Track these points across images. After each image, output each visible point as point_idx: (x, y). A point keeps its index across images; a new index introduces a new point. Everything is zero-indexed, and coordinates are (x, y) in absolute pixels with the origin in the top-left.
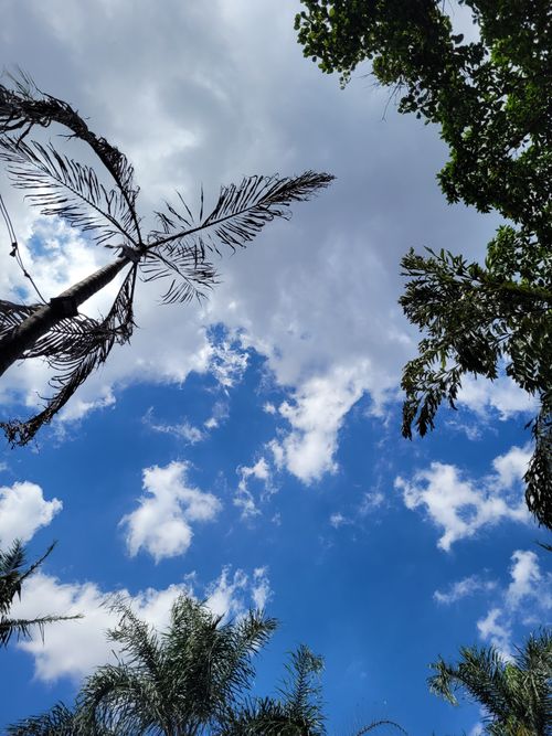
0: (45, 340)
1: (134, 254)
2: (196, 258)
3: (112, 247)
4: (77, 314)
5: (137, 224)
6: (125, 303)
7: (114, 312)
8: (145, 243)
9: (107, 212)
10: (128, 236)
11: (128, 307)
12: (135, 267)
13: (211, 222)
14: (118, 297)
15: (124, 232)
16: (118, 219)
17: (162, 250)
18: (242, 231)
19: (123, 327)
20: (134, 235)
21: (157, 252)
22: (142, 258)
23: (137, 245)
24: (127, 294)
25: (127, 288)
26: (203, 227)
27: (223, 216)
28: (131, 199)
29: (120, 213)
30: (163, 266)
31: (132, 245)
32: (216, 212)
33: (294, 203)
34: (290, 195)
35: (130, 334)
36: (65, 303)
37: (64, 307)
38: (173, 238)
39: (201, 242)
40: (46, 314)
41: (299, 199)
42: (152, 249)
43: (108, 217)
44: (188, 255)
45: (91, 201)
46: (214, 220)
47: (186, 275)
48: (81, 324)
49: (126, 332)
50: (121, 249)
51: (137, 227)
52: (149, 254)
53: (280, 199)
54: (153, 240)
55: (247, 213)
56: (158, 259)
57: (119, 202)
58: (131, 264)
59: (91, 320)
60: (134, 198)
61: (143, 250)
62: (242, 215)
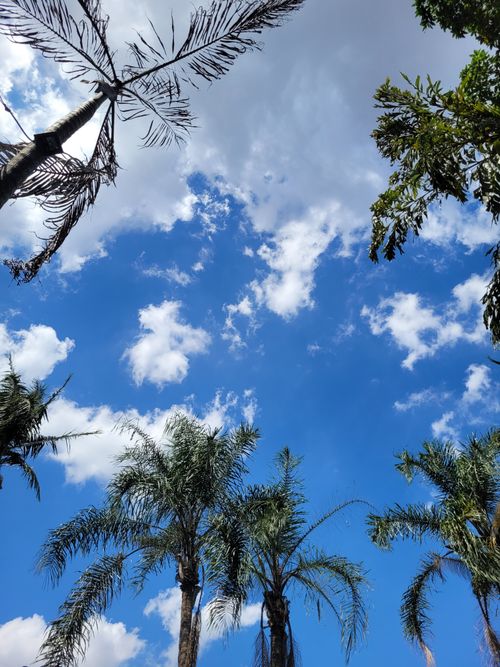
0: (34, 179)
1: (111, 90)
2: (170, 91)
3: (87, 82)
4: (61, 151)
5: (110, 59)
6: (106, 142)
7: (97, 153)
8: (120, 79)
9: (79, 47)
10: (102, 72)
11: (110, 148)
12: (112, 105)
13: (183, 53)
14: (99, 138)
15: (98, 68)
16: (91, 54)
17: (137, 86)
18: (215, 64)
19: (107, 168)
20: (108, 70)
21: (131, 89)
22: (119, 97)
23: (112, 82)
24: (107, 135)
25: (107, 129)
26: (176, 60)
27: (195, 47)
28: (101, 32)
29: (92, 47)
30: (139, 105)
31: (106, 81)
32: (188, 42)
33: (265, 29)
34: (261, 22)
35: (115, 175)
36: (48, 139)
37: (48, 144)
38: (148, 73)
39: (175, 77)
40: (33, 152)
41: (270, 25)
42: (127, 86)
43: (81, 52)
44: (164, 92)
45: (62, 35)
46: (186, 52)
47: (163, 115)
48: (67, 163)
49: (110, 171)
50: (97, 85)
51: (110, 62)
52: (125, 92)
53: (251, 26)
54: (128, 77)
55: (219, 43)
56: (134, 97)
57: (91, 36)
58: (107, 102)
59: (75, 159)
60: (104, 29)
61: (120, 86)
62: (213, 46)
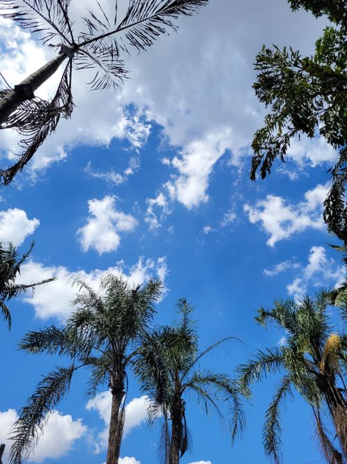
0: (15, 116)
1: (69, 51)
2: (112, 53)
3: (53, 46)
4: (34, 97)
5: (70, 28)
6: (65, 88)
7: (58, 95)
8: (77, 42)
9: (48, 18)
10: (64, 36)
11: (68, 92)
12: (70, 61)
13: (122, 27)
14: (61, 84)
15: (61, 34)
16: (56, 23)
17: (88, 48)
18: (145, 37)
19: (66, 106)
20: (68, 36)
21: (85, 50)
22: (75, 54)
23: (71, 45)
24: (66, 81)
25: (66, 77)
26: (117, 31)
27: (131, 23)
28: (64, 8)
29: (57, 18)
30: (90, 61)
31: (67, 44)
32: (126, 19)
33: (181, 16)
34: (178, 9)
35: (71, 111)
36: (25, 89)
37: (24, 91)
38: (96, 39)
39: (116, 43)
40: (13, 97)
41: (184, 13)
42: (82, 48)
43: (49, 21)
44: (107, 53)
45: (36, 8)
46: (124, 26)
47: (106, 68)
48: (38, 104)
49: (68, 109)
50: (60, 47)
51: (70, 30)
52: (80, 51)
53: (172, 12)
54: (82, 41)
55: (148, 21)
56: (87, 55)
57: (56, 9)
58: (68, 59)
59: (44, 101)
60: (67, 6)
61: (76, 48)
62: (144, 23)
